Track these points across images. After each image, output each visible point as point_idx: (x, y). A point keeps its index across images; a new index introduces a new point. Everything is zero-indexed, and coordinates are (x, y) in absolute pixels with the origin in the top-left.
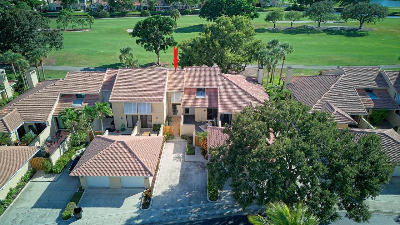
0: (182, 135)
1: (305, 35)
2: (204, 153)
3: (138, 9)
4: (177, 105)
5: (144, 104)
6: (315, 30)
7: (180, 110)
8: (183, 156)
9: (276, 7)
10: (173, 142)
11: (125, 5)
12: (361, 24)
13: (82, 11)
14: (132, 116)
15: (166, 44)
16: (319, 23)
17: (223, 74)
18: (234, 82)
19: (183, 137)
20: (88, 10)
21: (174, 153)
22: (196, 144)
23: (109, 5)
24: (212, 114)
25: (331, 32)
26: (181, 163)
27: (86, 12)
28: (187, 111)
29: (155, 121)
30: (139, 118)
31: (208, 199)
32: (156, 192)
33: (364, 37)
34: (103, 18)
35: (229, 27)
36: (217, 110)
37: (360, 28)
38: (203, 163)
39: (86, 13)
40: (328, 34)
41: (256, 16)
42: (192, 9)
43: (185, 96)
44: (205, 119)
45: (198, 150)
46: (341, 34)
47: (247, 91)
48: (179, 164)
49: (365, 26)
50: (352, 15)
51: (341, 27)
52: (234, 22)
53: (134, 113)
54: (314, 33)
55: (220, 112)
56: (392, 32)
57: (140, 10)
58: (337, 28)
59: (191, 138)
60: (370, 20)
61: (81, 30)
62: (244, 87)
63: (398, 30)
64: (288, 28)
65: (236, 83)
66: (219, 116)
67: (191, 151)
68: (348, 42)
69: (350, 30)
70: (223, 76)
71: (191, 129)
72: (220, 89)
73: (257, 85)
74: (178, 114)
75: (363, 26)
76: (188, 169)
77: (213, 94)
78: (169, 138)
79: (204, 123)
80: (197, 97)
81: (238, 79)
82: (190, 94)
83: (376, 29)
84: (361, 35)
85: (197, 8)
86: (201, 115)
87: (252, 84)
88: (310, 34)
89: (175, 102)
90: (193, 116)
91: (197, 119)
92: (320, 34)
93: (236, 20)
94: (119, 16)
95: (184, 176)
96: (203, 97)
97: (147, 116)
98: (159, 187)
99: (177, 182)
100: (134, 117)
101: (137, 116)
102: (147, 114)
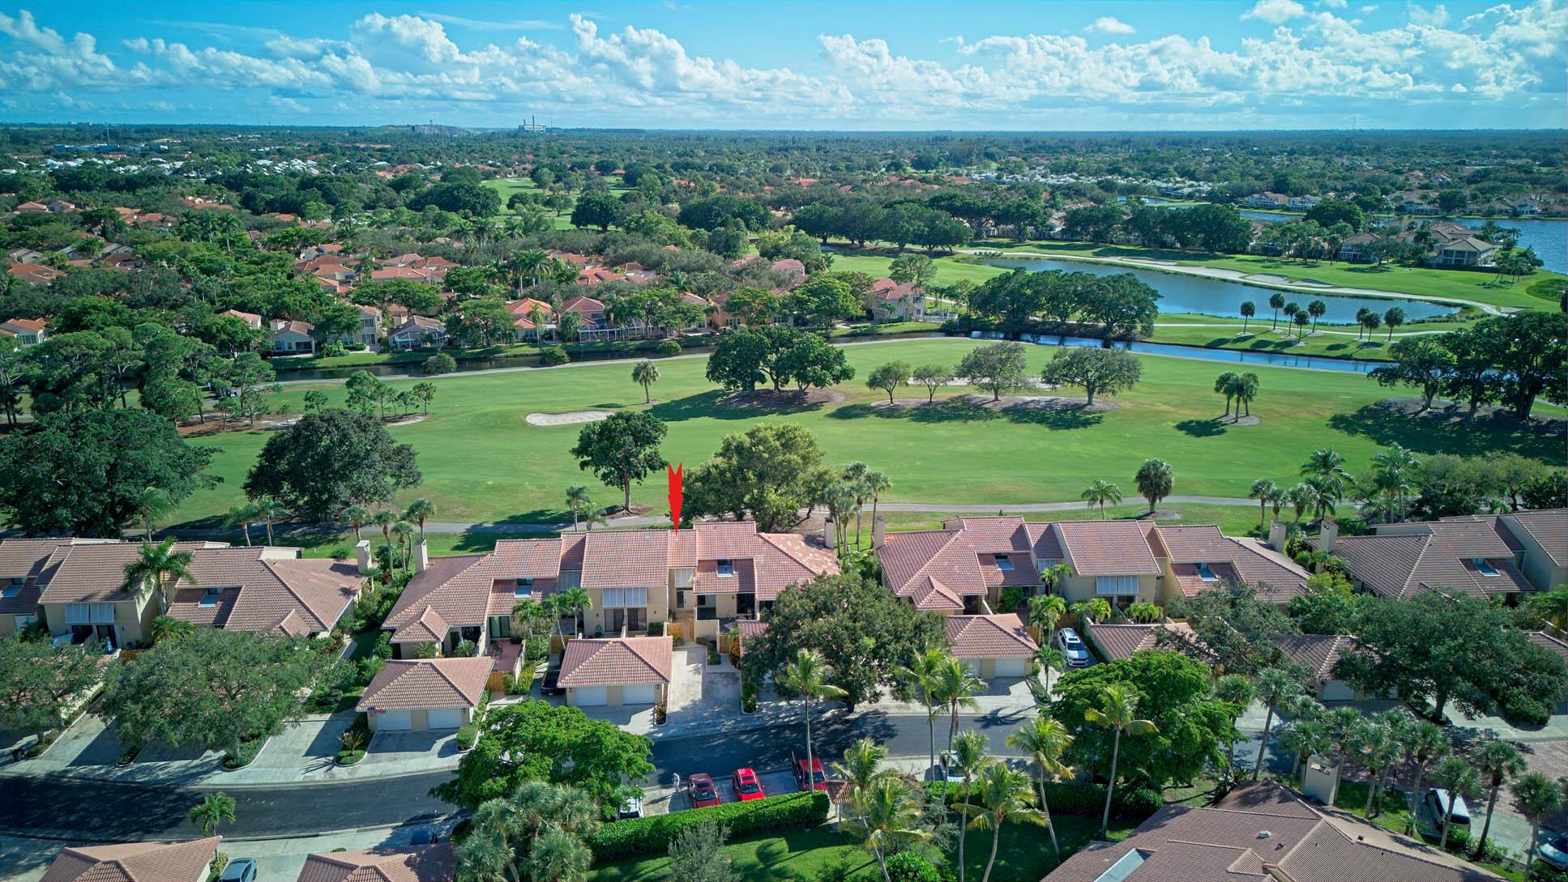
0: (698, 639)
2: (735, 659)
3: (530, 338)
4: (685, 591)
5: (636, 589)
6: (985, 409)
7: (690, 600)
8: (704, 667)
10: (684, 649)
12: (1090, 394)
13: (366, 347)
14: (615, 611)
15: (643, 467)
17: (763, 534)
18: (781, 547)
19: (701, 641)
20: (385, 346)
21: (688, 664)
22: (721, 647)
24: (745, 603)
25: (1021, 414)
26: (701, 675)
27: (382, 352)
28: (701, 600)
29: (651, 618)
30: (626, 613)
31: (742, 710)
32: (672, 708)
33: (1088, 427)
34: (438, 373)
36: (753, 596)
37: (1090, 403)
38: (734, 674)
40: (1012, 420)
41: (846, 376)
43: (698, 574)
44: (734, 613)
45: (724, 657)
46: (1041, 420)
47: (803, 562)
48: (699, 678)
51: (1049, 398)
53: (617, 606)
54: (981, 417)
55: (758, 597)
57: (535, 343)
58: (1039, 402)
59: (714, 642)
60: (1104, 388)
61: (401, 418)
62: (798, 556)
64: (923, 404)
65: (784, 549)
66: (757, 605)
67: (715, 661)
69: (1065, 408)
70: (763, 537)
71: (711, 627)
72: (759, 560)
73: (823, 551)
74: (686, 606)
75: (1093, 398)
76: (712, 682)
77: (745, 568)
78: (678, 643)
79: (733, 620)
80: (719, 576)
81: (790, 542)
82: (707, 571)
83: (1127, 404)
84: (1086, 423)
86: (727, 606)
87: (814, 549)
88: (971, 421)
89: (681, 586)
90: (714, 609)
91: (719, 613)
92: (994, 420)
95: (707, 691)
96: (730, 575)
97: (637, 609)
98: (674, 703)
99: (699, 696)
100: (618, 613)
101: (622, 610)
102: (639, 606)
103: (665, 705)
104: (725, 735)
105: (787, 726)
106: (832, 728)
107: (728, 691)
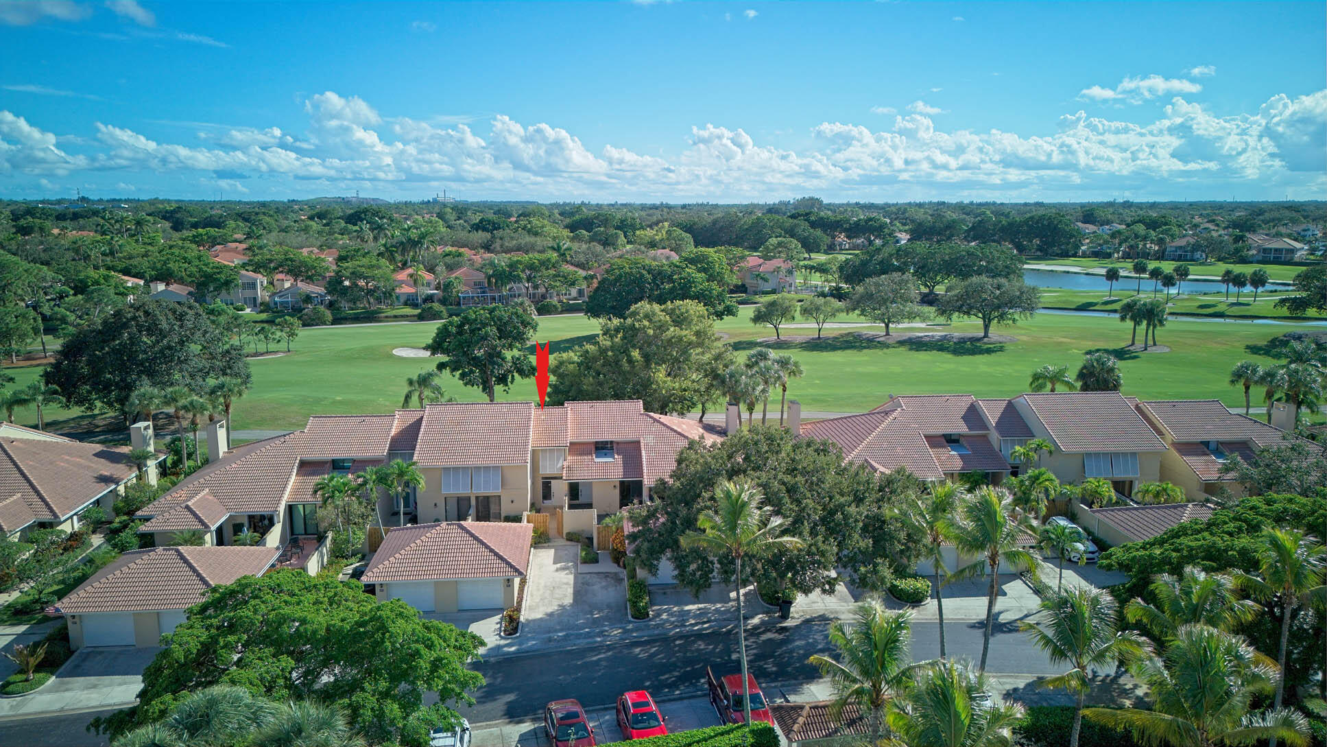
0: (568, 534)
1: (854, 352)
2: (618, 558)
3: (411, 302)
4: (553, 481)
5: (487, 468)
6: (879, 342)
7: (560, 490)
8: (576, 566)
9: (789, 292)
10: (549, 547)
11: (374, 291)
12: (986, 327)
13: (248, 310)
15: (510, 372)
16: (887, 326)
17: (653, 415)
18: (675, 428)
19: (571, 537)
20: (265, 307)
21: (555, 563)
22: (599, 544)
23: (329, 293)
24: (631, 491)
25: (917, 344)
26: (571, 577)
27: (262, 312)
28: (574, 488)
29: (506, 509)
30: (473, 502)
31: (630, 617)
32: (529, 614)
33: (993, 354)
34: (313, 325)
35: (660, 321)
36: (641, 482)
37: (986, 336)
38: (616, 574)
39: (264, 316)
40: (912, 349)
41: (729, 311)
42: (560, 301)
43: (569, 458)
44: (615, 504)
45: (603, 555)
46: (941, 348)
48: (569, 579)
49: (996, 331)
50: (962, 306)
51: (942, 334)
52: (671, 313)
53: (463, 491)
54: (876, 347)
55: (647, 483)
56: (1061, 342)
57: (415, 306)
58: (933, 336)
59: (591, 539)
60: (1002, 317)
61: (262, 354)
63: (1074, 338)
64: (813, 339)
65: (679, 430)
66: (645, 491)
67: (591, 559)
68: (952, 366)
69: (962, 341)
70: (651, 417)
71: (586, 519)
72: (647, 441)
74: (554, 496)
75: (991, 330)
76: (586, 584)
77: (630, 452)
78: (540, 540)
80: (596, 460)
81: (685, 426)
82: (581, 454)
83: (1025, 338)
84: (989, 351)
85: (575, 299)
86: (606, 494)
87: (715, 436)
88: (865, 351)
89: (547, 474)
90: (590, 504)
92: (891, 350)
93: (673, 310)
94: (357, 319)
95: (580, 593)
96: (611, 460)
97: (488, 497)
98: (531, 608)
99: (568, 600)
100: (460, 500)
101: (469, 499)
102: (490, 492)
103: (518, 610)
104: (609, 648)
105: (699, 636)
106: (764, 637)
107: (607, 594)
